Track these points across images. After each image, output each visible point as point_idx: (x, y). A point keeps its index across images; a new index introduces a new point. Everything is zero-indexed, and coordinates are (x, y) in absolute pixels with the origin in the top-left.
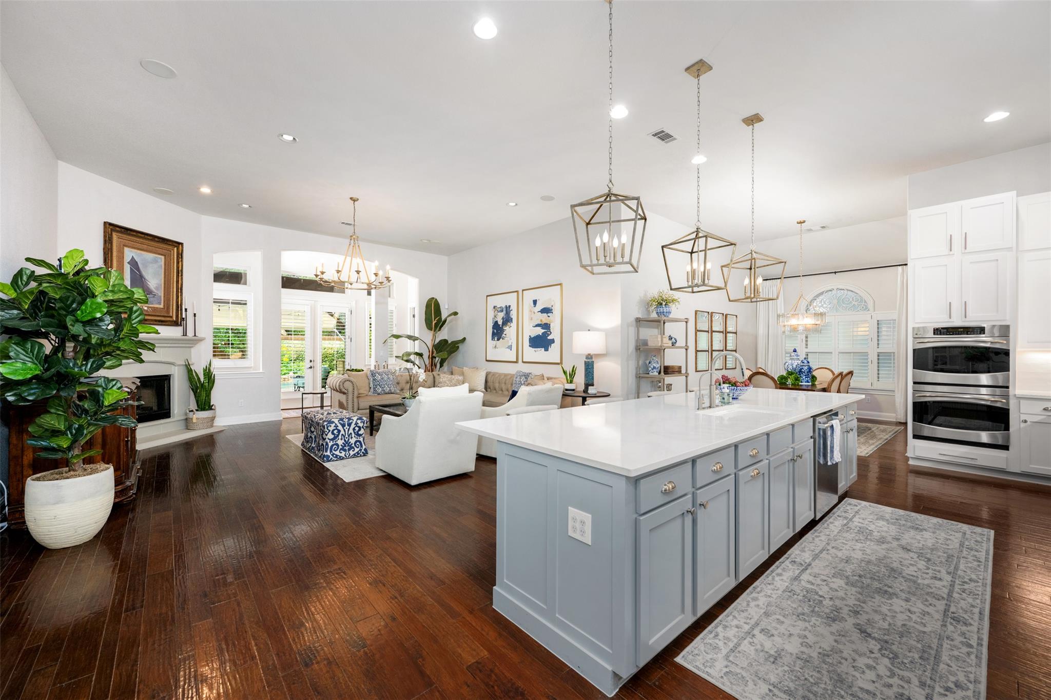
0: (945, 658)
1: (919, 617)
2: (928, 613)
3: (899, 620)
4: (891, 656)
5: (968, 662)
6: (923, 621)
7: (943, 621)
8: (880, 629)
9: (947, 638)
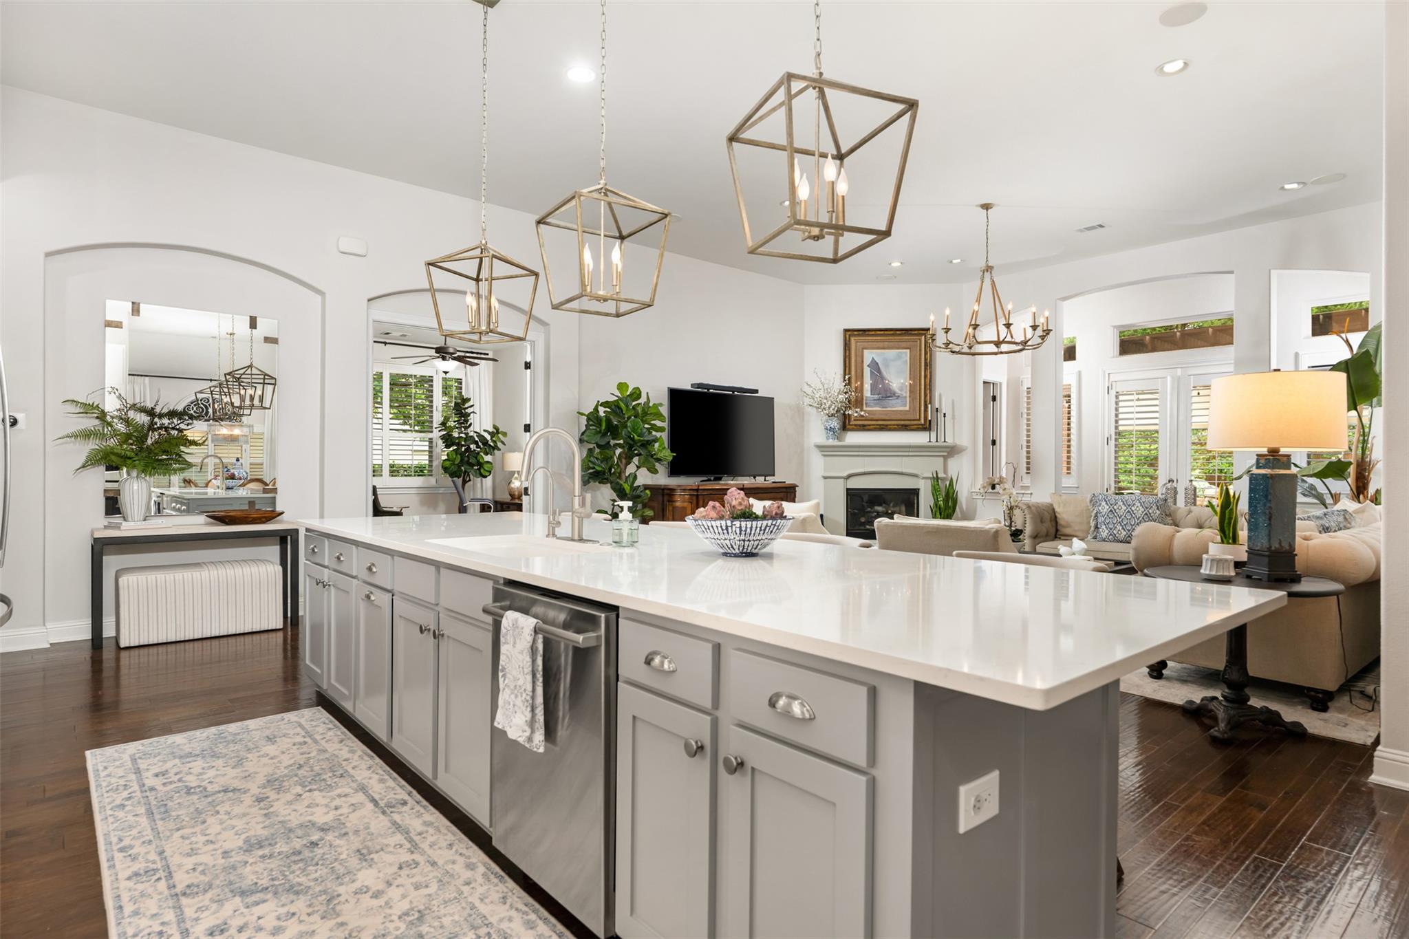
0: (144, 821)
1: (196, 843)
2: (189, 855)
3: (214, 823)
4: (192, 790)
5: (118, 831)
6: (188, 842)
7: (165, 858)
8: (223, 802)
9: (150, 841)
